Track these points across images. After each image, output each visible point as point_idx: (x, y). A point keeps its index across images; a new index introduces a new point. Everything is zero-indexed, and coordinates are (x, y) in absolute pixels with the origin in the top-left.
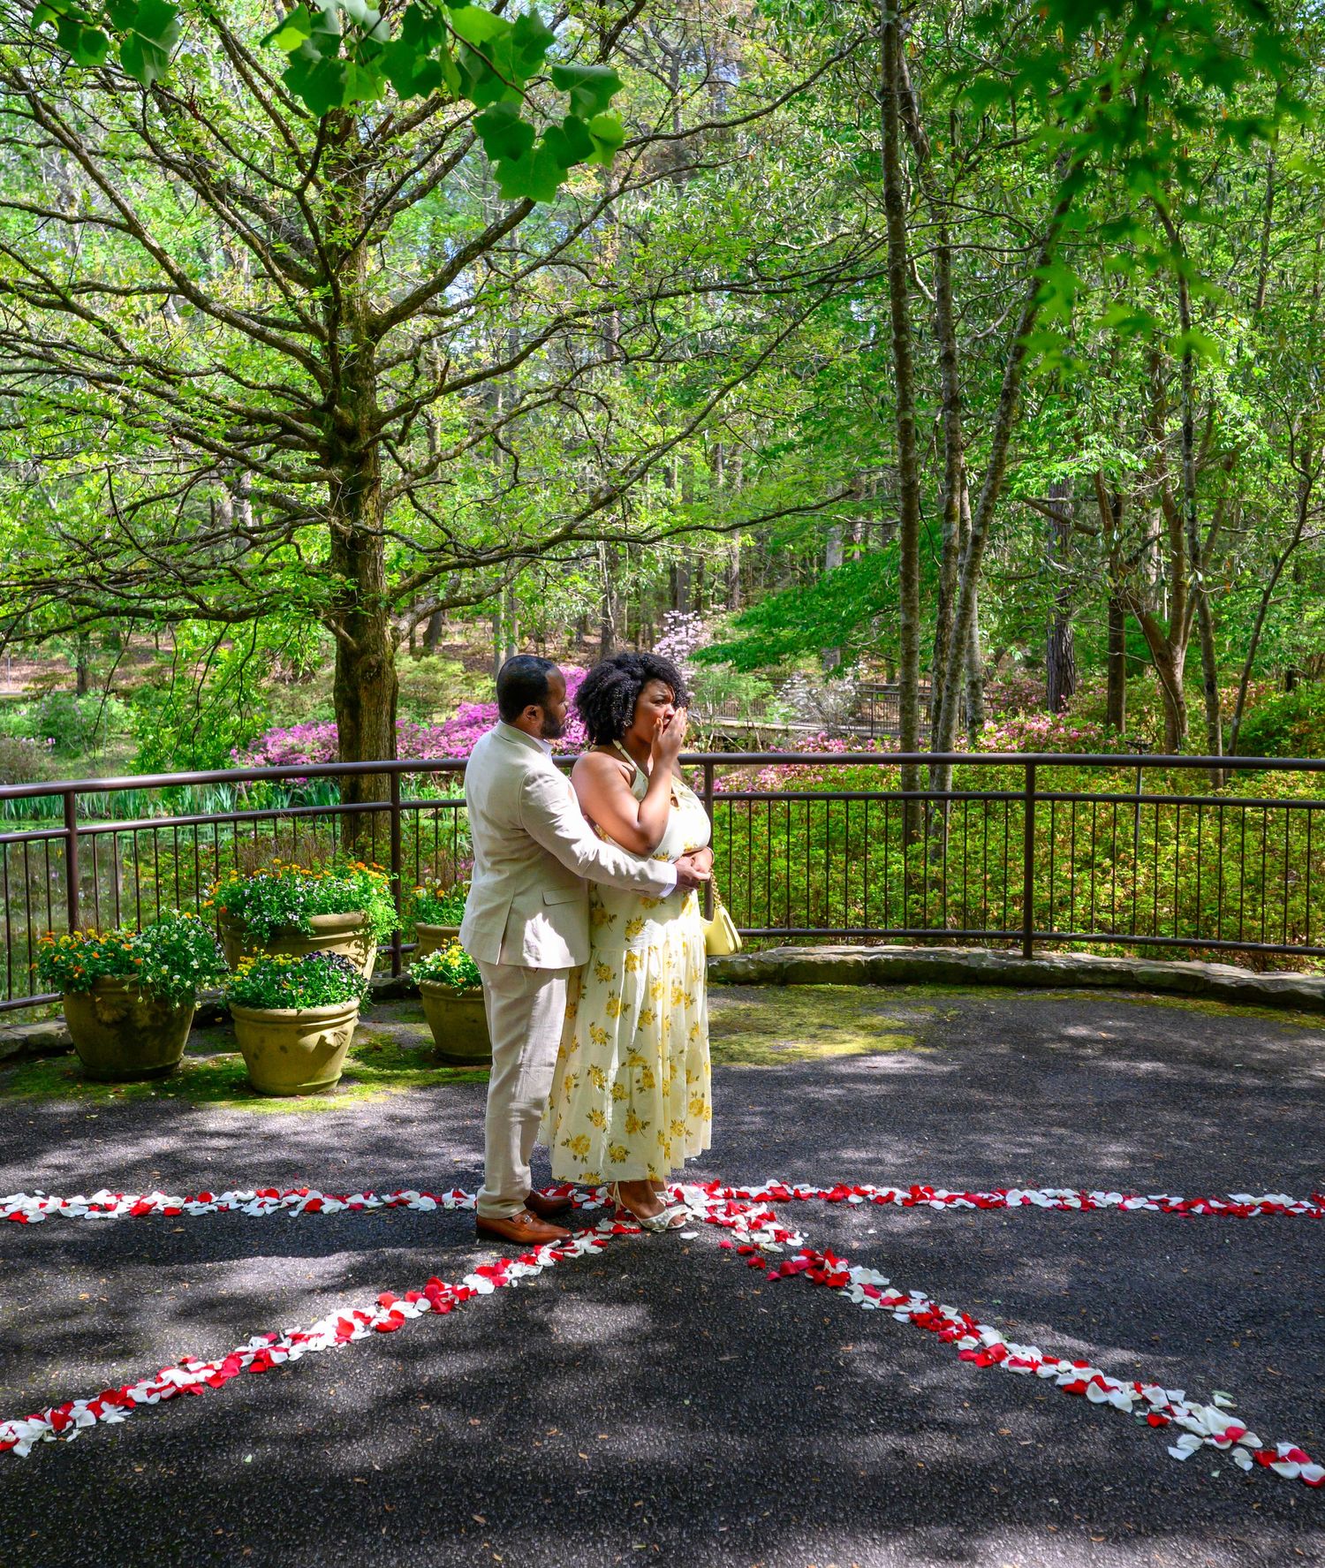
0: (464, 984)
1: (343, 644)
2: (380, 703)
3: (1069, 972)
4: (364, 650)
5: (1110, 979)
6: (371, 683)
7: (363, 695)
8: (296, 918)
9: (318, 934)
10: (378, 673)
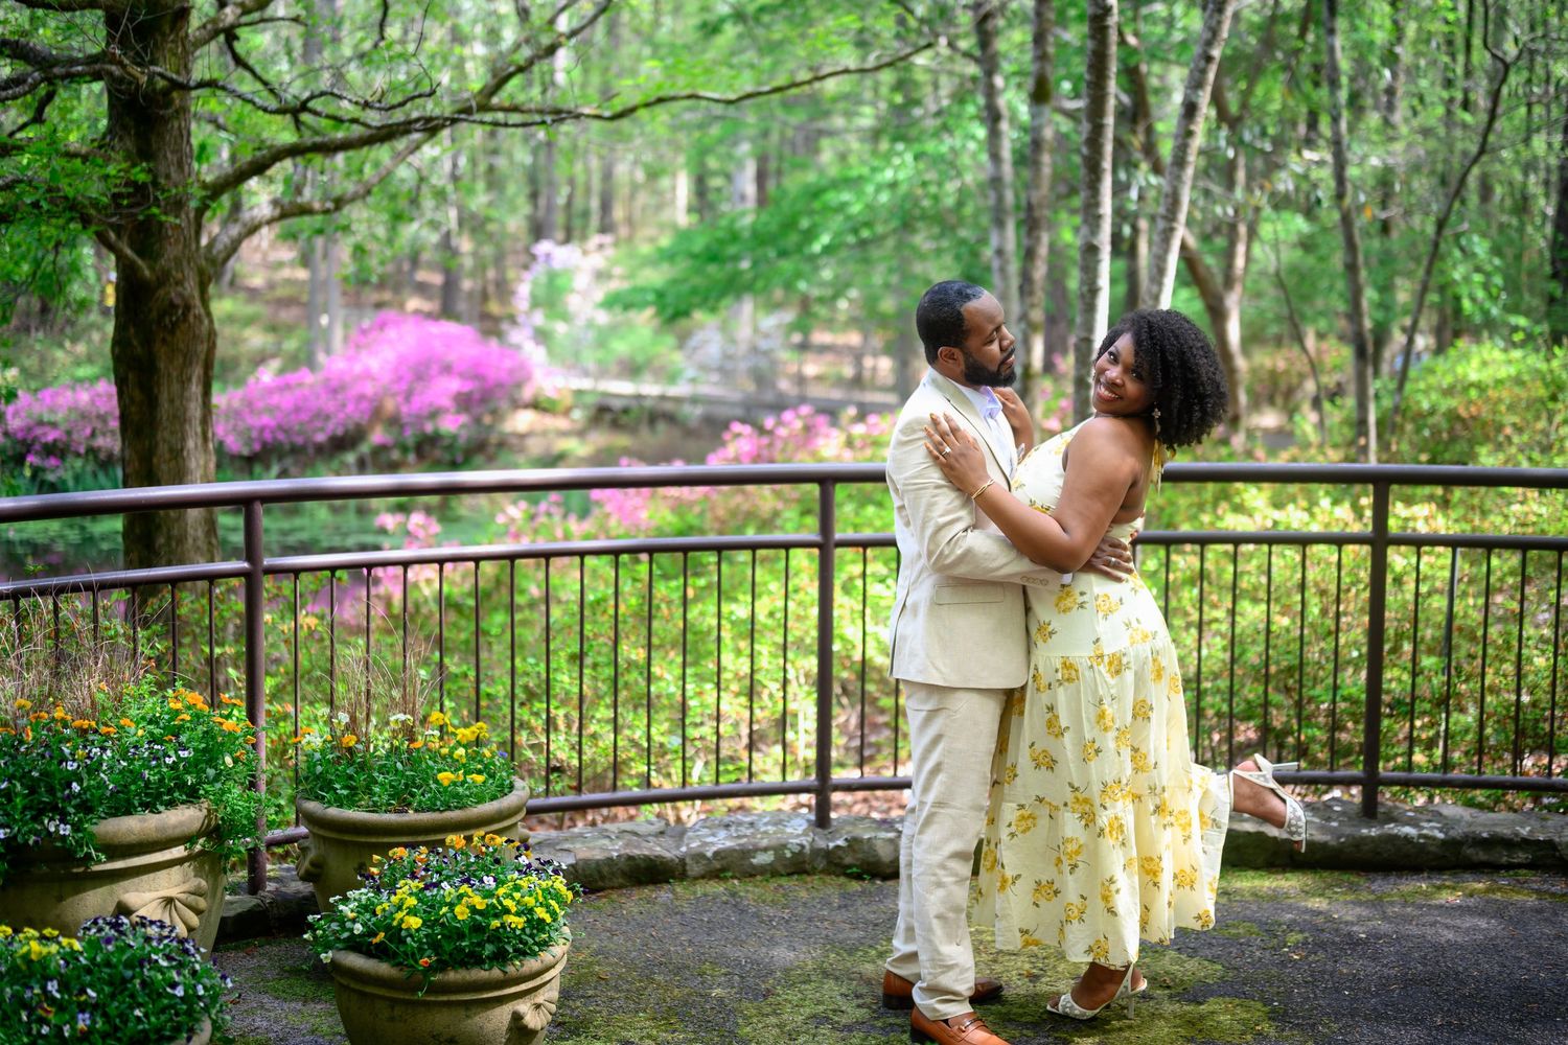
0: (430, 969)
1: (127, 273)
2: (188, 362)
3: (1451, 845)
4: (164, 278)
5: (1521, 856)
6: (172, 332)
7: (161, 351)
8: (65, 830)
9: (111, 858)
10: (185, 315)
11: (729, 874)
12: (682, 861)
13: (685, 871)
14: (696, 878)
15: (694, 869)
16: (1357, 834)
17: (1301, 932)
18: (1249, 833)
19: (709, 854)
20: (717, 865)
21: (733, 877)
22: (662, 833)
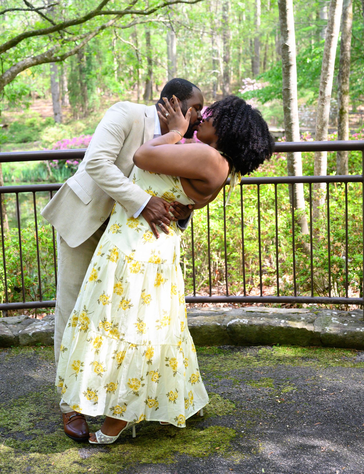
11: (40, 344)
12: (17, 337)
13: (19, 342)
14: (24, 346)
15: (23, 341)
16: (354, 330)
17: (294, 386)
18: (298, 329)
19: (30, 334)
20: (34, 339)
21: (42, 345)
22: (19, 323)
